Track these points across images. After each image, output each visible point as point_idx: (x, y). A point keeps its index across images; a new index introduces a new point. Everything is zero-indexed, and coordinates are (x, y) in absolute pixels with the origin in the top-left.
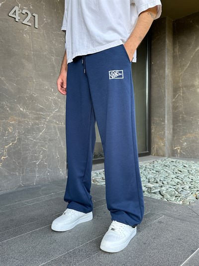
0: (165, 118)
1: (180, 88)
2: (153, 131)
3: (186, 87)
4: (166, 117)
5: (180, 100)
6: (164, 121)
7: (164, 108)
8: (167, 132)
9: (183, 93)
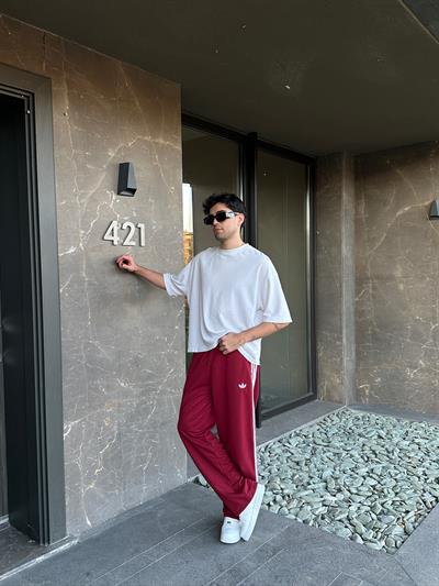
0: (341, 333)
1: (368, 279)
2: (320, 355)
3: (378, 278)
4: (344, 331)
5: (369, 300)
6: (340, 339)
7: (341, 315)
8: (345, 359)
9: (374, 288)
